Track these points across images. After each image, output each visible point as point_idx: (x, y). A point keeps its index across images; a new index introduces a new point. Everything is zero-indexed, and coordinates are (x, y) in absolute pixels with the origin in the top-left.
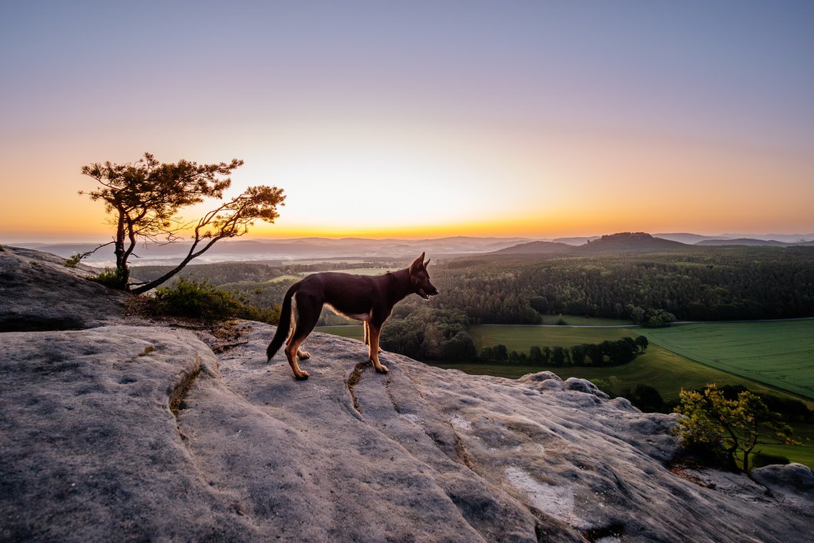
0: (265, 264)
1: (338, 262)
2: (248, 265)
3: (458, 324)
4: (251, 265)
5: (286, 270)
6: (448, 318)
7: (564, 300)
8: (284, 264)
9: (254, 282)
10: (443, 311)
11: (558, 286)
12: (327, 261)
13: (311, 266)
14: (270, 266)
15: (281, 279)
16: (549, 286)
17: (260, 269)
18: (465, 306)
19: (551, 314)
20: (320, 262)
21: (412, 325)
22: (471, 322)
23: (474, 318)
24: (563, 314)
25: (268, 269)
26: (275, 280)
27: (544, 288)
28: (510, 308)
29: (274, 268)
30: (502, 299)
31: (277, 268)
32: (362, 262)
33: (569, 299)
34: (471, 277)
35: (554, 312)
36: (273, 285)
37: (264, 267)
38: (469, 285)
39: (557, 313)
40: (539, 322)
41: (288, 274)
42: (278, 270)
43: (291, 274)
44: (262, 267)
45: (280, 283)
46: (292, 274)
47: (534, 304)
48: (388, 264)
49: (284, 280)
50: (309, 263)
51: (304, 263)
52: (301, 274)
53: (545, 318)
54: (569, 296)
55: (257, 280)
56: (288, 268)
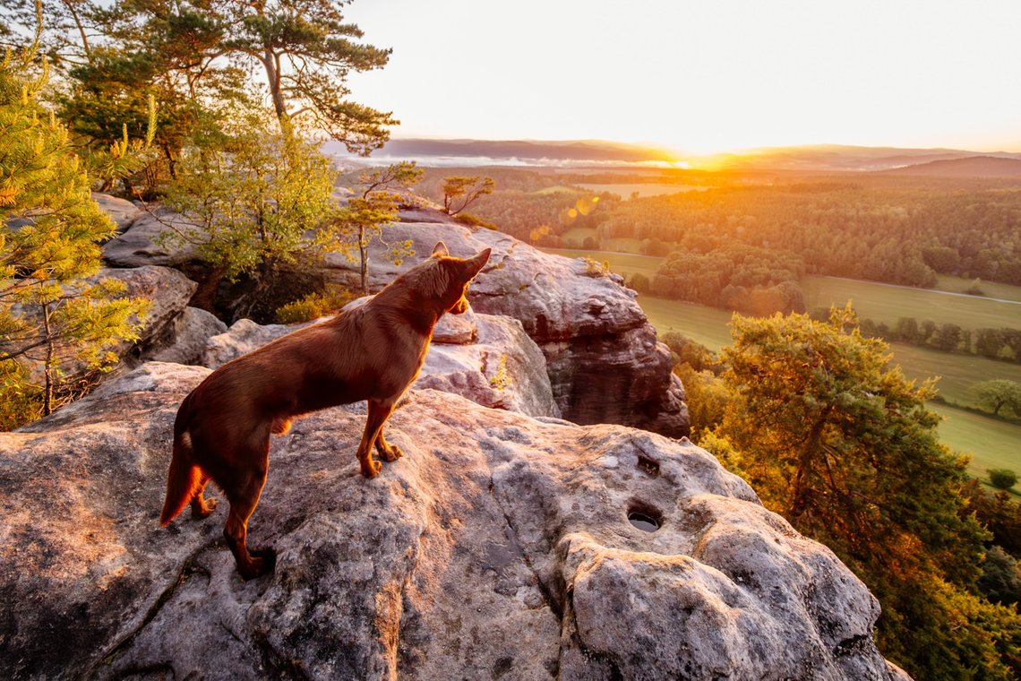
0: (535, 171)
1: (626, 173)
2: (515, 171)
3: (786, 271)
4: (519, 171)
5: (560, 179)
6: (772, 262)
7: (995, 257)
8: (557, 171)
9: (522, 192)
10: (766, 251)
11: (991, 235)
12: (611, 172)
13: (590, 177)
14: (541, 173)
15: (551, 190)
16: (971, 234)
17: (529, 177)
18: (805, 248)
19: (960, 275)
20: (603, 172)
21: (714, 263)
22: (809, 272)
23: (815, 266)
24: (982, 279)
25: (538, 178)
26: (545, 192)
27: (959, 235)
28: (883, 260)
29: (545, 176)
30: (871, 245)
31: (550, 177)
32: (659, 175)
33: (1007, 258)
34: (825, 207)
35: (966, 274)
36: (542, 197)
37: (534, 174)
38: (818, 220)
39: (972, 277)
40: (930, 285)
41: (561, 184)
42: (549, 180)
43: (564, 186)
44: (532, 174)
45: (551, 196)
46: (566, 185)
47: (929, 258)
48: (697, 179)
49: (556, 193)
50: (587, 173)
51: (581, 172)
52: (576, 186)
53: (943, 280)
54: (1009, 253)
55: (525, 190)
56: (560, 177)
